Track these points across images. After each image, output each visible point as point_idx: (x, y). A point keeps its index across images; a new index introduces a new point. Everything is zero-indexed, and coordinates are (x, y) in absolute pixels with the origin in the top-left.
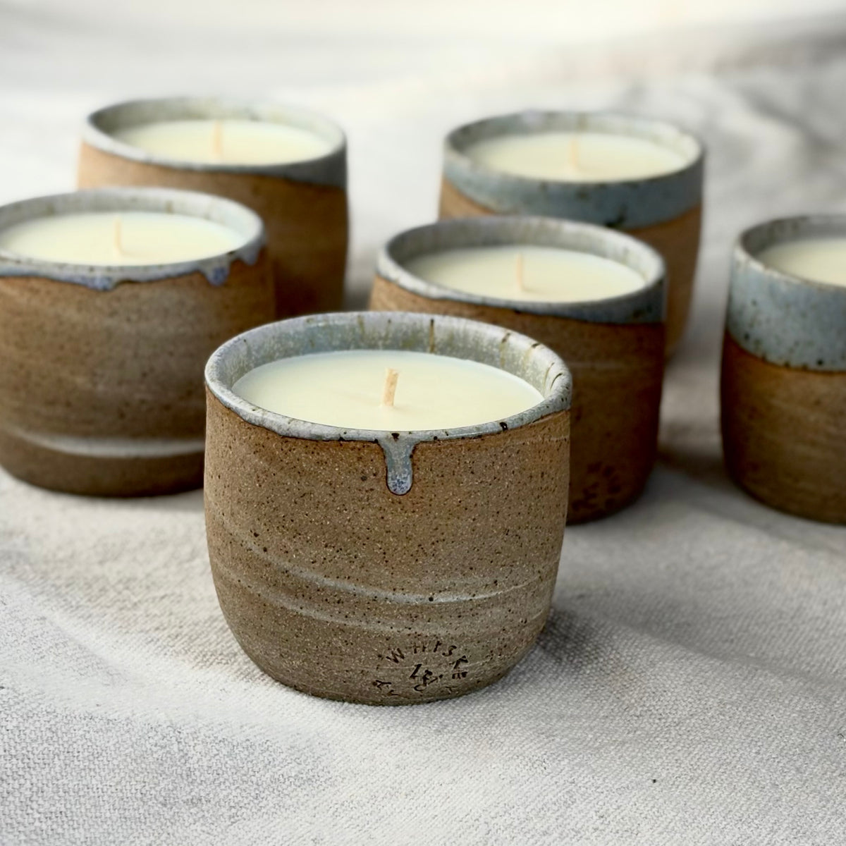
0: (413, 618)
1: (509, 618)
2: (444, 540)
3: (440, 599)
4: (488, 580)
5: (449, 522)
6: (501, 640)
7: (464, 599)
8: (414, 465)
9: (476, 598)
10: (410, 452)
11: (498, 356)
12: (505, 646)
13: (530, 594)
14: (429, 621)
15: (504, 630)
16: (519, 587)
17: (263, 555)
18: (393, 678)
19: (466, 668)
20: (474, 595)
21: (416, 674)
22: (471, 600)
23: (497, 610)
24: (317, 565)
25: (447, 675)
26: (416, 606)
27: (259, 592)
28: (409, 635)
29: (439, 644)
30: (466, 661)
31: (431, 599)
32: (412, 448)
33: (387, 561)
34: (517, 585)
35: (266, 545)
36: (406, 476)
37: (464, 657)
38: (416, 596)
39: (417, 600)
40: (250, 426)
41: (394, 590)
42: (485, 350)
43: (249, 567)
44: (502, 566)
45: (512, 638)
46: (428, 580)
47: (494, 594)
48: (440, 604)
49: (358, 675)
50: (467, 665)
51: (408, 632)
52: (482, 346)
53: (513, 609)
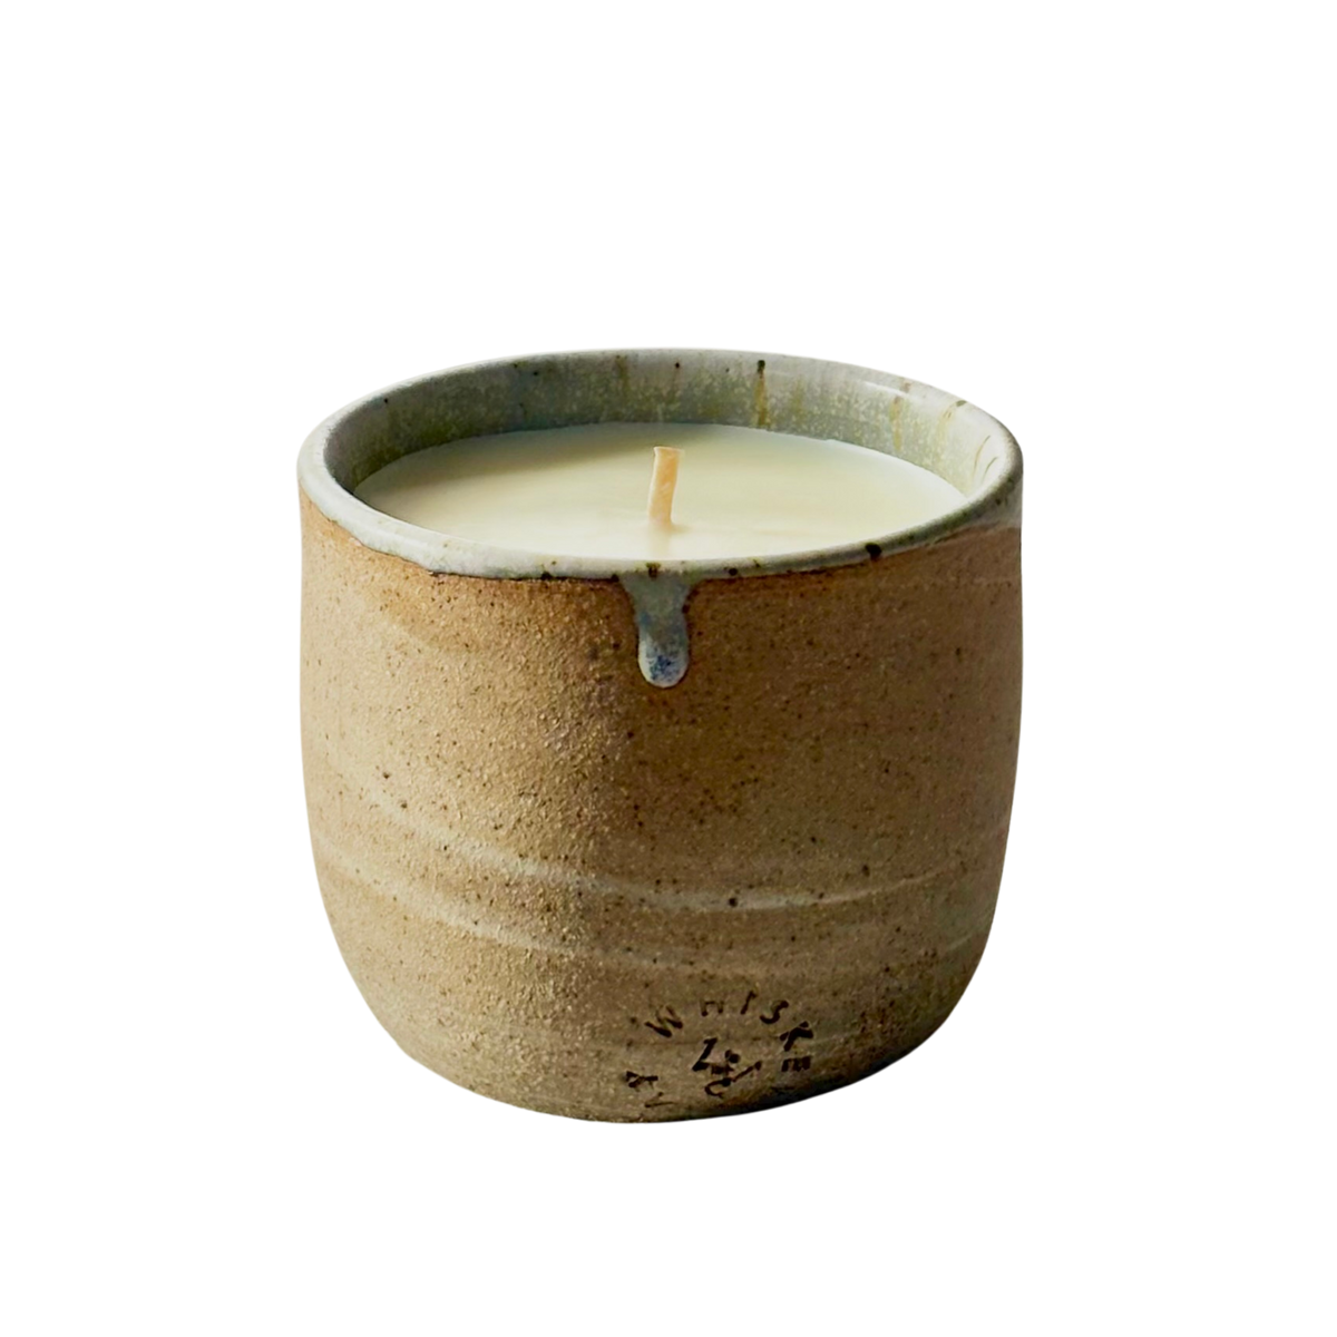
0: (698, 943)
1: (897, 945)
2: (756, 780)
3: (752, 902)
4: (851, 864)
5: (766, 745)
6: (883, 991)
7: (801, 902)
8: (690, 626)
9: (826, 901)
10: (682, 600)
11: (889, 430)
12: (892, 1004)
13: (941, 898)
14: (730, 947)
15: (887, 970)
16: (918, 880)
17: (399, 814)
18: (659, 1066)
19: (811, 1048)
20: (821, 896)
21: (708, 1060)
22: (815, 905)
23: (870, 928)
24: (502, 833)
25: (770, 1062)
26: (702, 916)
27: (394, 892)
28: (690, 977)
29: (752, 995)
30: (809, 1035)
31: (733, 902)
32: (687, 592)
33: (641, 824)
34: (911, 876)
35: (406, 797)
36: (675, 648)
37: (805, 1024)
38: (702, 895)
39: (703, 904)
40: (372, 554)
41: (658, 882)
42: (862, 418)
43: (375, 841)
44: (878, 836)
45: (906, 987)
46: (726, 863)
47: (862, 893)
48: (751, 913)
49: (591, 1063)
50: (812, 1042)
51: (688, 970)
52: (857, 411)
53: (904, 928)
